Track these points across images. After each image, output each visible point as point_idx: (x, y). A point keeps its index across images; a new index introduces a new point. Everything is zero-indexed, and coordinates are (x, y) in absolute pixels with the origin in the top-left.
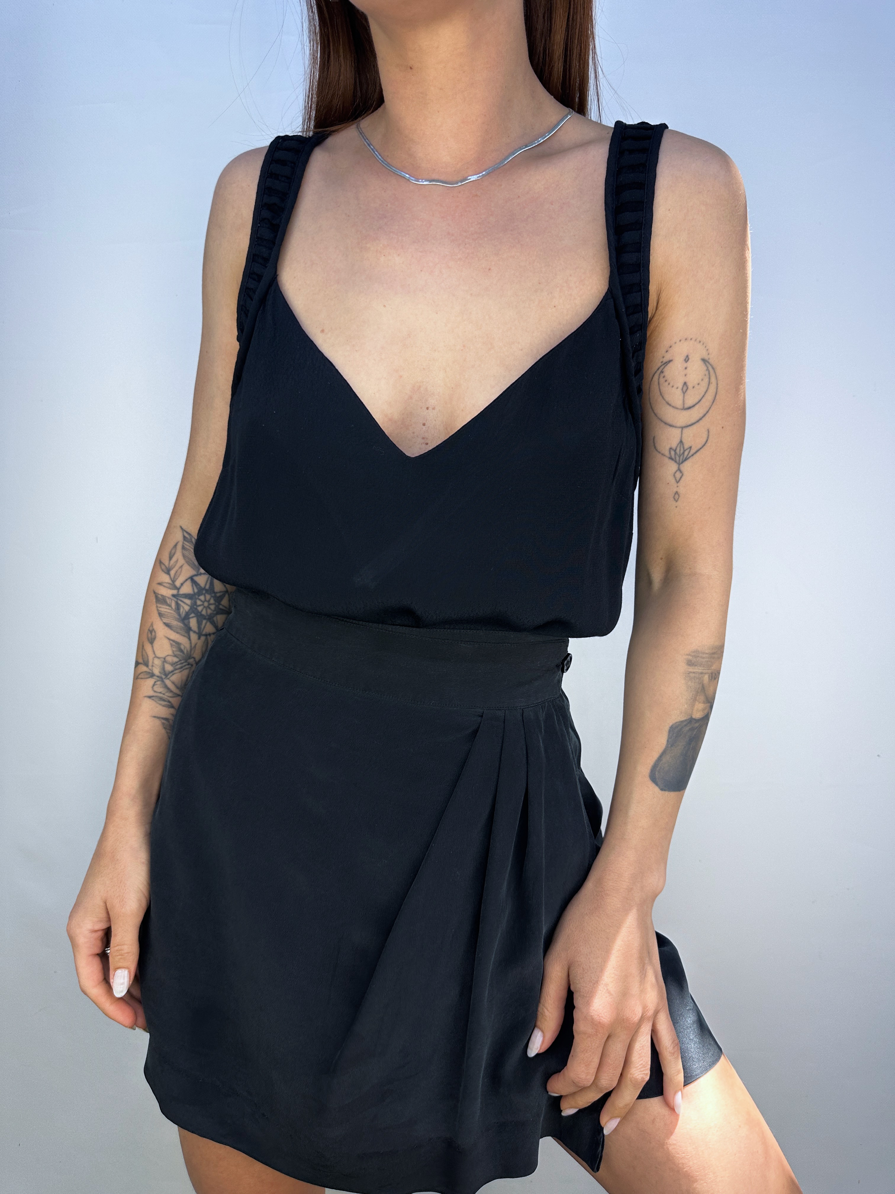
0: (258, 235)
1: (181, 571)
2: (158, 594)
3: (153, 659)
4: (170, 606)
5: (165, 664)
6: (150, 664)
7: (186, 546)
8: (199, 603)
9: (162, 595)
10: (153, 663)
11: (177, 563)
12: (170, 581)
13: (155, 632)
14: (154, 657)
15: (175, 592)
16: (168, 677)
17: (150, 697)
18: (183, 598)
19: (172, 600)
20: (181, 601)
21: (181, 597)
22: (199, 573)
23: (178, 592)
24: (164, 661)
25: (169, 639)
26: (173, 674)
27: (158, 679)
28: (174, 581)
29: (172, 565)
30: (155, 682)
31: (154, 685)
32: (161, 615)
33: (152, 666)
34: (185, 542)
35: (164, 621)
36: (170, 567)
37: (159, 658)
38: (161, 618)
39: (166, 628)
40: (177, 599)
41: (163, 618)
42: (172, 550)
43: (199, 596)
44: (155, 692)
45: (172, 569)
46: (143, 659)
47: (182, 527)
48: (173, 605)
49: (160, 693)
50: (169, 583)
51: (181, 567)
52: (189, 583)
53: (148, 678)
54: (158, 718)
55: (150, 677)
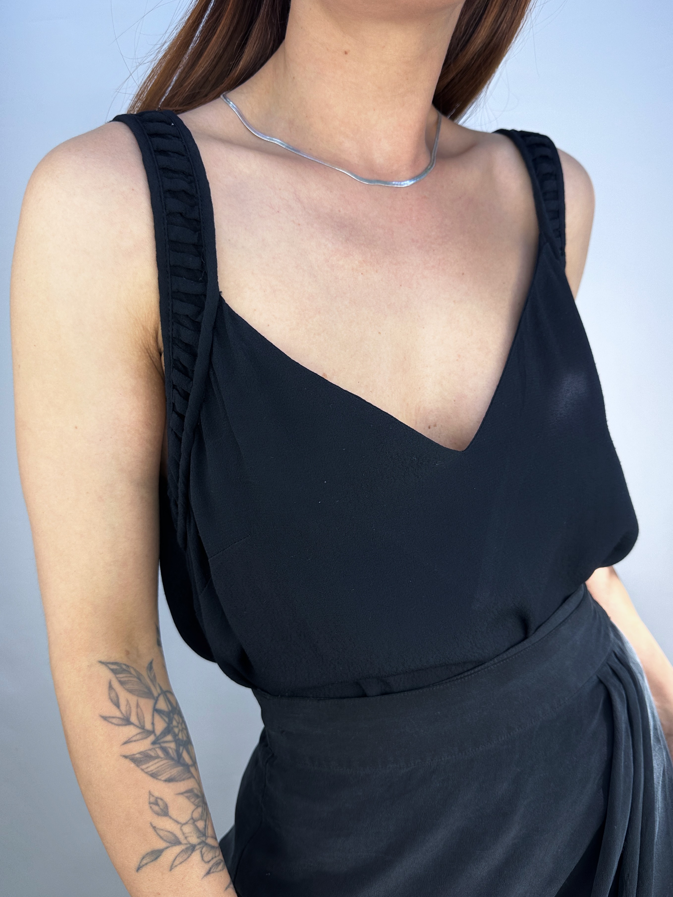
1: (141, 709)
2: (134, 755)
3: (181, 830)
4: (158, 757)
5: (196, 823)
6: (181, 837)
7: (122, 679)
8: (176, 731)
9: (140, 753)
10: (184, 834)
11: (129, 704)
12: (138, 731)
13: (161, 799)
14: (181, 827)
15: (152, 738)
17: (208, 873)
18: (163, 738)
19: (154, 749)
20: (164, 742)
21: (161, 739)
22: (156, 698)
23: (155, 735)
24: (194, 821)
25: (182, 794)
26: (208, 828)
27: (201, 846)
28: (142, 727)
29: (126, 711)
30: (201, 852)
31: (202, 856)
32: (154, 775)
33: (186, 838)
34: (118, 676)
35: (163, 779)
36: (125, 715)
37: (186, 823)
38: (157, 779)
39: (171, 784)
40: (159, 744)
41: (159, 778)
42: (109, 694)
43: (172, 723)
44: (209, 862)
45: (130, 714)
46: (165, 841)
47: (102, 661)
48: (160, 753)
49: (212, 859)
50: (139, 733)
51: (138, 706)
52: (157, 718)
55: (192, 853)
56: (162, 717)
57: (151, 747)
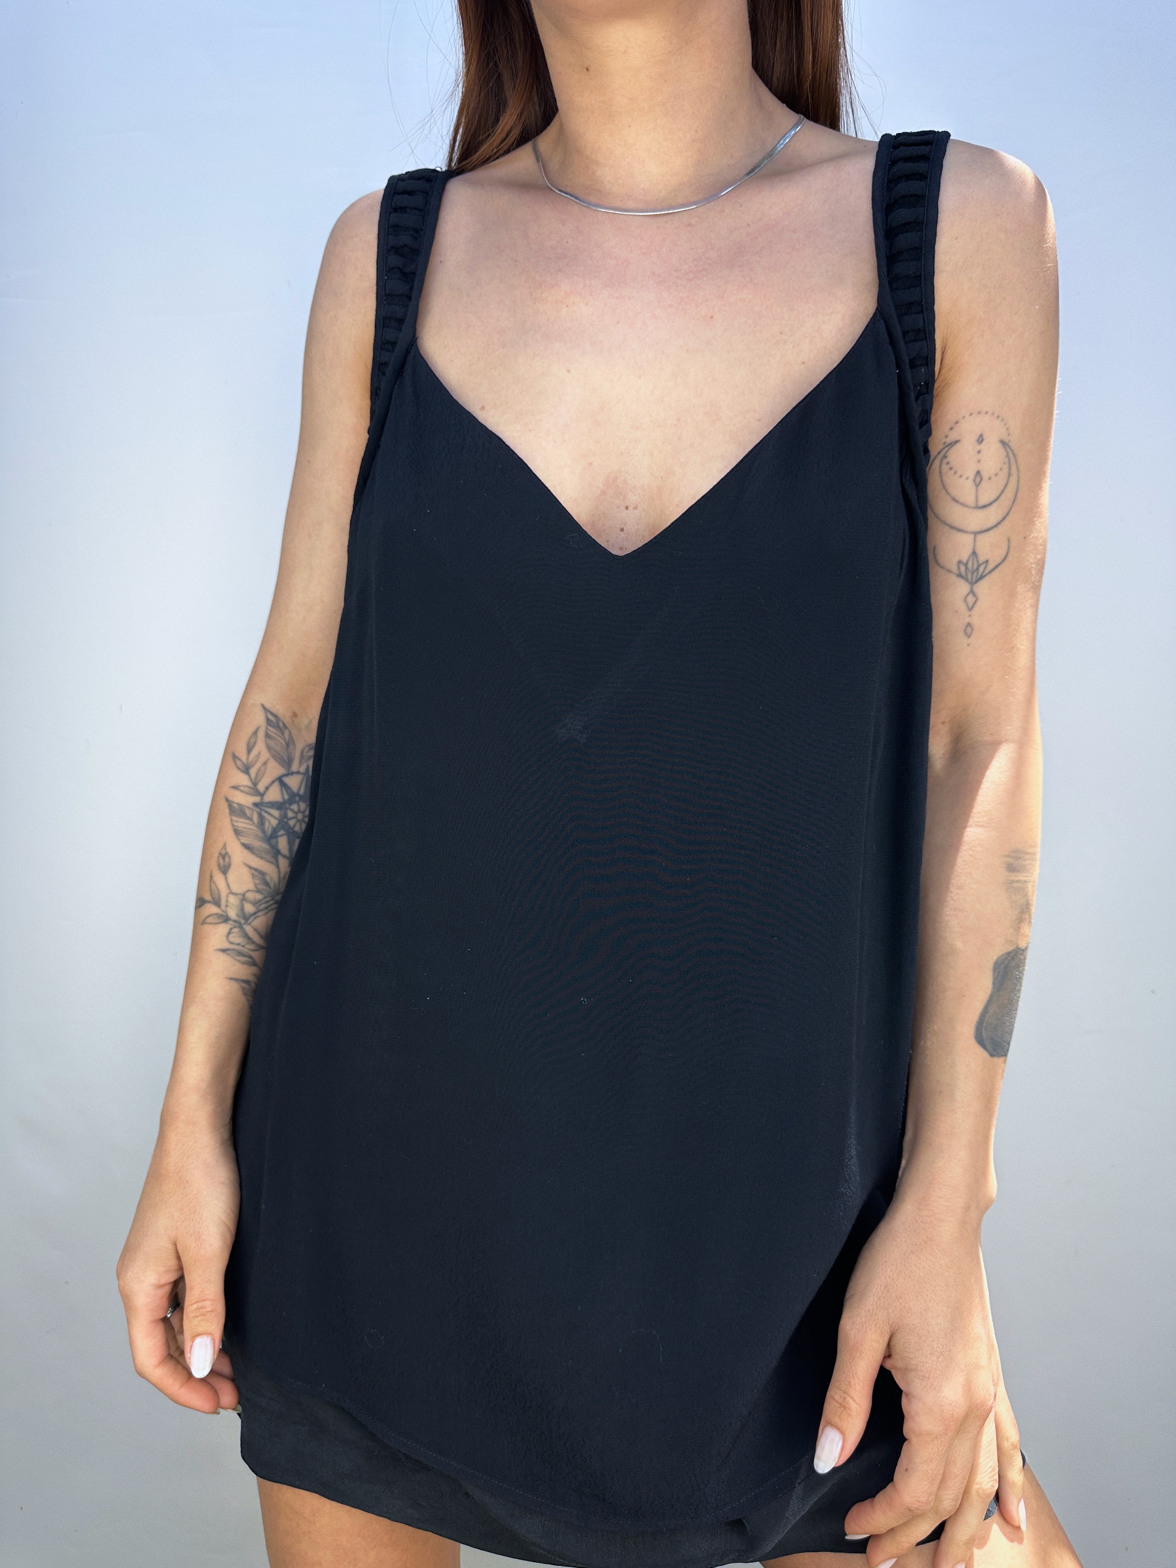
0: (387, 292)
1: (266, 768)
2: (233, 802)
3: (228, 896)
4: (251, 819)
5: (244, 902)
6: (223, 903)
7: (270, 733)
8: (290, 814)
9: (238, 804)
10: (227, 901)
11: (259, 757)
12: (250, 784)
13: (229, 857)
14: (229, 893)
15: (257, 799)
16: (249, 922)
17: (224, 951)
18: (268, 807)
19: (253, 810)
20: (266, 812)
21: (265, 806)
22: (290, 772)
23: (262, 799)
24: (243, 898)
25: (250, 867)
26: (256, 918)
27: (236, 924)
28: (255, 784)
29: (252, 761)
30: (231, 929)
31: (229, 933)
32: (237, 832)
33: (227, 906)
34: (269, 728)
35: (243, 841)
36: (249, 764)
37: (236, 894)
38: (238, 837)
39: (246, 852)
40: (261, 809)
41: (240, 837)
42: (250, 738)
43: (290, 804)
44: (232, 943)
45: (253, 766)
46: (211, 895)
47: (265, 706)
48: (255, 818)
49: (238, 944)
50: (248, 787)
51: (265, 763)
52: (276, 786)
53: (221, 923)
54: (236, 980)
55: (223, 922)
56: (281, 790)
57: (250, 805)
